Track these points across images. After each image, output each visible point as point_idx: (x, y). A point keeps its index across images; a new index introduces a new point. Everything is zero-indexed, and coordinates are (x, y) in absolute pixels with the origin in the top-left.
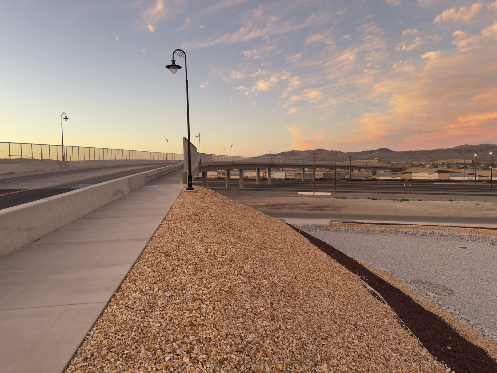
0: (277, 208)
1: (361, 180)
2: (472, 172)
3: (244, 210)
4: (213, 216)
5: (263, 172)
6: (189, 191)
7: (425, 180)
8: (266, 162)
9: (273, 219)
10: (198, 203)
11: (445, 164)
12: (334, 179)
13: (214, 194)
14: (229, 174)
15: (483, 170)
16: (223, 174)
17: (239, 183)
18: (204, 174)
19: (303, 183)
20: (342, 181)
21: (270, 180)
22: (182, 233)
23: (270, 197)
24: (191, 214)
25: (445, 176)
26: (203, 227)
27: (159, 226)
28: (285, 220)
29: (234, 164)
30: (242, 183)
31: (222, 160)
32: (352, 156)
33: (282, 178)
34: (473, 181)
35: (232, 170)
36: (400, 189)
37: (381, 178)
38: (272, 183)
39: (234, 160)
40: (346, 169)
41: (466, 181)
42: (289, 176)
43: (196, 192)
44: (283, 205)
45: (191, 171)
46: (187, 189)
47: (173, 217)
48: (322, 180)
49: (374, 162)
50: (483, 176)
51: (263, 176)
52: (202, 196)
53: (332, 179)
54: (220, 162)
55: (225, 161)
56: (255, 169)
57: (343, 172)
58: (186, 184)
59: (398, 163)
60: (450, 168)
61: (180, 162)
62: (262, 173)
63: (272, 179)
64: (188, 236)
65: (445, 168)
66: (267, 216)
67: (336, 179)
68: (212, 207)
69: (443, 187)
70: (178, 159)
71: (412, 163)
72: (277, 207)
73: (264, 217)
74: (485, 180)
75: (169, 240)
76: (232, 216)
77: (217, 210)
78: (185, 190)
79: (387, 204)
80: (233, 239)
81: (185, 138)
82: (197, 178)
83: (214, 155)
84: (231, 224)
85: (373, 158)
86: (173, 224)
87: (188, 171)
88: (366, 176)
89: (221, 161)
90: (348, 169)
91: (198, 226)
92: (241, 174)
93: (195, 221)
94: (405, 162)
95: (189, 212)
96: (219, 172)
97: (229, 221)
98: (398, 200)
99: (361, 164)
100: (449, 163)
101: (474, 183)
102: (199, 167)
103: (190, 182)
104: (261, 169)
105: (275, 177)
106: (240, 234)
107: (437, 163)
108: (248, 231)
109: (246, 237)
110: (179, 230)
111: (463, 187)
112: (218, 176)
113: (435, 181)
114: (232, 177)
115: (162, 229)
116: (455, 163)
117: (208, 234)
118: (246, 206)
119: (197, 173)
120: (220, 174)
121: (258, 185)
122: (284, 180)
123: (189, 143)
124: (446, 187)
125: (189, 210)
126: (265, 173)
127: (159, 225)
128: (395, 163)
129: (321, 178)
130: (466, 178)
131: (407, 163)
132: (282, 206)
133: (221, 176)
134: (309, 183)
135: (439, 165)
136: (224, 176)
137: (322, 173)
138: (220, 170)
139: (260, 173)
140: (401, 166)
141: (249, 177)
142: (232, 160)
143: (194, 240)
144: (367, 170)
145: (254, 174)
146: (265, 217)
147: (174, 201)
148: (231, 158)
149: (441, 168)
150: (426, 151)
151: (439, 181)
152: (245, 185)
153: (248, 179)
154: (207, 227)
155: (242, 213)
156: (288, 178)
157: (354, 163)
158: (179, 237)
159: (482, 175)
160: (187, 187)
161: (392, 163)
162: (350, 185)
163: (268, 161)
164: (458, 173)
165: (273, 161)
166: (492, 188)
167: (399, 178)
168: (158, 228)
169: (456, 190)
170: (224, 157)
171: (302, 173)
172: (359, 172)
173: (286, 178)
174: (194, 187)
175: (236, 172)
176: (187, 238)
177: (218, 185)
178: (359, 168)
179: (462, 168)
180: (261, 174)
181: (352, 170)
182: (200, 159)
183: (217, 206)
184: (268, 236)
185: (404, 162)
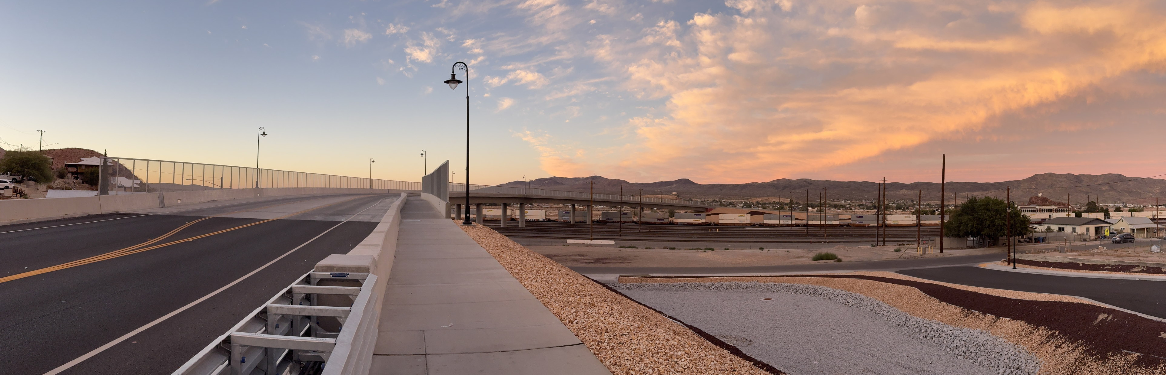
1: (654, 223)
2: (788, 214)
5: (511, 209)
7: (735, 224)
8: (515, 193)
11: (759, 204)
12: (618, 222)
15: (801, 212)
19: (574, 227)
20: (629, 224)
21: (522, 222)
25: (758, 219)
32: (642, 188)
33: (540, 218)
34: (789, 225)
36: (704, 236)
37: (680, 221)
38: (525, 226)
40: (633, 208)
41: (782, 225)
42: (550, 216)
48: (600, 223)
49: (670, 198)
50: (800, 220)
53: (614, 222)
56: (500, 205)
57: (629, 212)
59: (702, 200)
60: (765, 208)
62: (511, 211)
63: (526, 220)
65: (760, 208)
67: (621, 221)
69: (756, 232)
71: (720, 201)
74: (801, 224)
79: (688, 254)
85: (670, 192)
88: (660, 217)
90: (636, 208)
92: (479, 211)
94: (712, 200)
98: (701, 250)
99: (654, 200)
100: (765, 201)
101: (790, 228)
104: (509, 205)
105: (529, 218)
107: (751, 201)
111: (777, 233)
113: (747, 226)
116: (772, 202)
121: (505, 229)
124: (758, 232)
126: (515, 210)
128: (699, 200)
129: (599, 220)
130: (782, 222)
131: (714, 201)
134: (582, 227)
135: (753, 204)
137: (601, 212)
139: (507, 211)
140: (706, 205)
144: (661, 210)
149: (755, 209)
150: (738, 185)
151: (752, 226)
156: (549, 219)
157: (647, 199)
159: (799, 218)
161: (695, 201)
162: (640, 231)
164: (772, 216)
165: (528, 193)
166: (808, 234)
167: (704, 221)
169: (770, 237)
171: (571, 212)
172: (652, 212)
173: (546, 219)
178: (651, 206)
179: (778, 209)
181: (643, 209)
185: (710, 200)
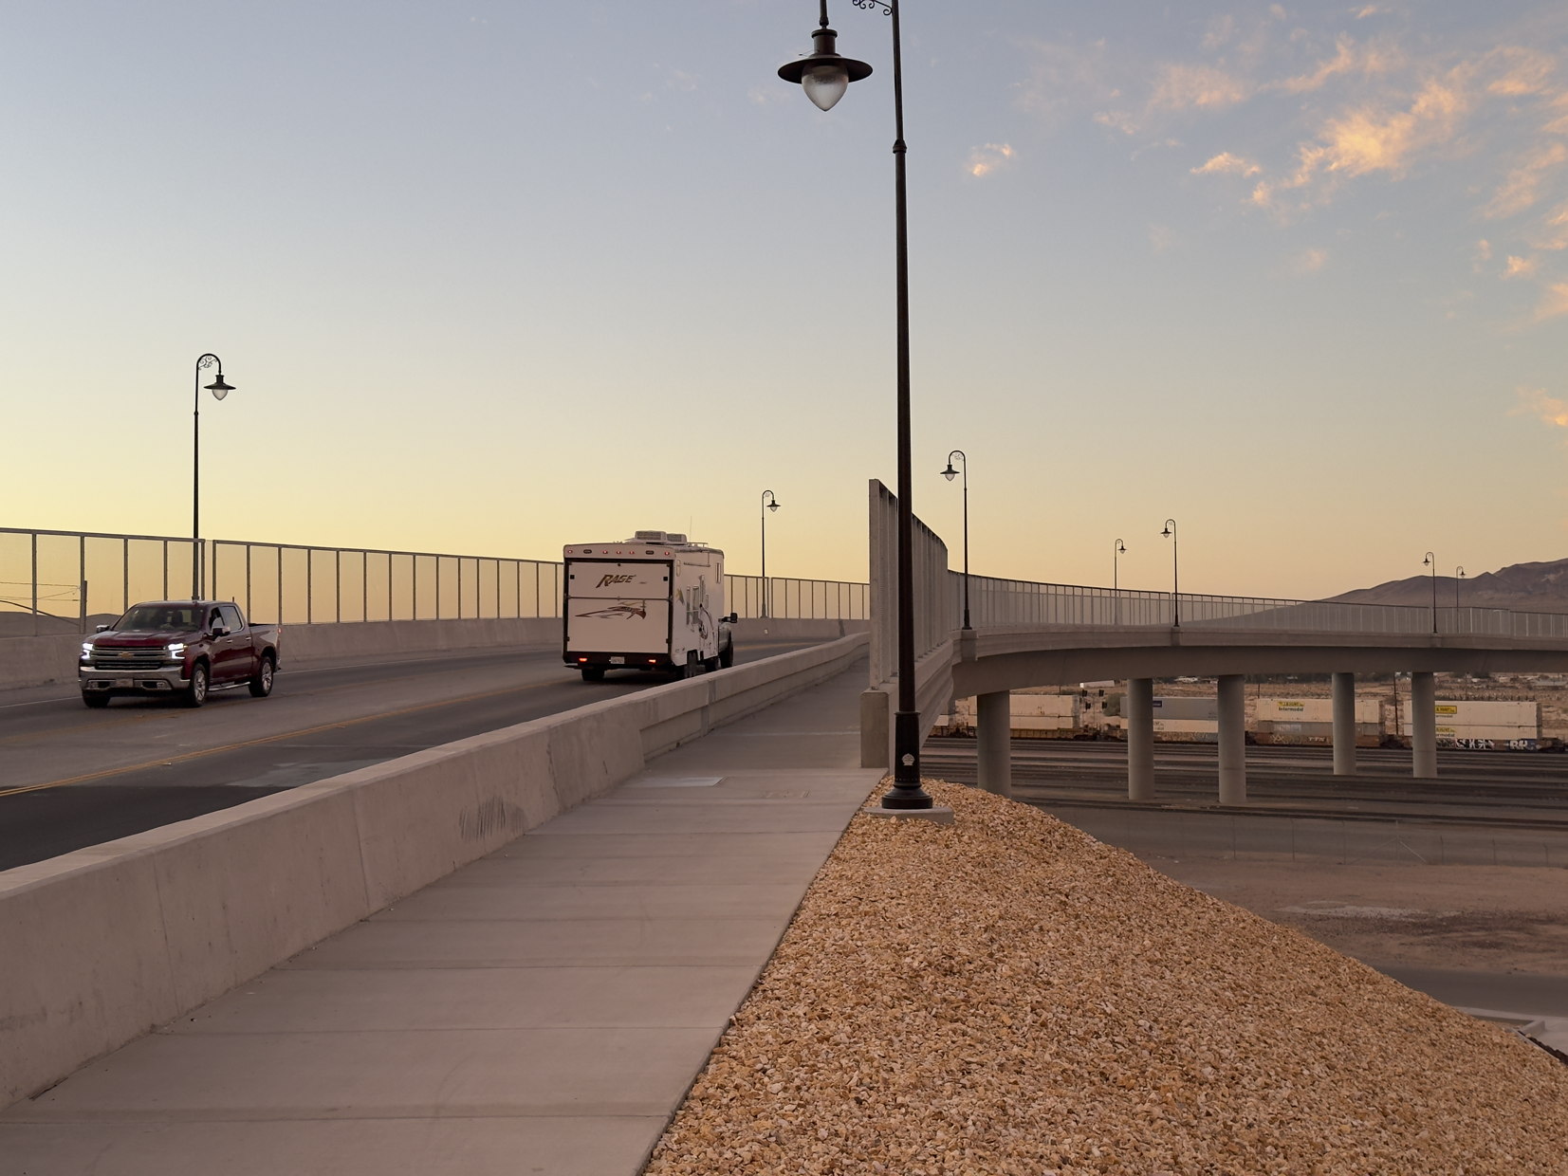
0: (1481, 945)
3: (1255, 952)
4: (1056, 982)
5: (1375, 695)
6: (899, 817)
8: (1396, 630)
9: (1458, 1018)
10: (955, 891)
13: (1057, 836)
14: (1146, 705)
16: (1112, 707)
17: (1216, 765)
18: (992, 705)
21: (1427, 752)
22: (860, 1083)
23: (1430, 864)
24: (916, 964)
26: (992, 1053)
27: (725, 1034)
28: (1542, 1027)
29: (1182, 643)
30: (1232, 769)
31: (1104, 619)
33: (1514, 737)
35: (1171, 680)
38: (1440, 771)
39: (1185, 618)
43: (944, 820)
44: (1524, 922)
45: (916, 689)
46: (889, 803)
47: (804, 982)
51: (1382, 723)
52: (979, 847)
54: (1092, 630)
55: (1126, 622)
56: (1324, 678)
58: (884, 771)
61: (843, 634)
62: (1374, 703)
63: (1445, 746)
64: (902, 1105)
66: (1417, 994)
68: (1047, 925)
70: (833, 615)
72: (1479, 935)
73: (1393, 1002)
75: (781, 1121)
76: (1178, 985)
77: (1081, 942)
78: (876, 805)
80: (1188, 1143)
81: (878, 489)
82: (947, 728)
83: (1052, 590)
84: (1168, 1043)
86: (804, 1024)
87: (893, 687)
89: (1097, 622)
91: (960, 1040)
92: (1229, 706)
93: (942, 1009)
95: (901, 949)
96: (1084, 693)
97: (1156, 1021)
102: (958, 660)
103: (908, 760)
104: (1364, 680)
105: (1461, 734)
106: (1236, 1111)
108: (1286, 1092)
109: (1277, 1133)
110: (844, 1061)
112: (1076, 717)
114: (1166, 726)
115: (742, 1054)
117: (1027, 1100)
118: (1269, 924)
119: (944, 702)
120: (1088, 706)
121: (1348, 785)
122: (1525, 750)
123: (906, 520)
125: (903, 935)
126: (1395, 701)
127: (723, 1022)
132: (1519, 930)
133: (1097, 718)
136: (1113, 720)
138: (1092, 684)
139: (1358, 704)
141: (1279, 728)
142: (1167, 620)
143: (940, 1134)
145: (1317, 709)
146: (1401, 1000)
147: (810, 877)
148: (1165, 606)
152: (1257, 783)
153: (1275, 739)
154: (1016, 1049)
155: (1242, 969)
158: (845, 1107)
160: (889, 789)
163: (1414, 626)
165: (1447, 628)
168: (720, 1044)
170: (1116, 596)
173: (1541, 739)
174: (929, 787)
175: (1194, 694)
176: (892, 1120)
177: (1075, 776)
180: (1367, 710)
182: (967, 612)
183: (1077, 916)
184: (1424, 1134)
